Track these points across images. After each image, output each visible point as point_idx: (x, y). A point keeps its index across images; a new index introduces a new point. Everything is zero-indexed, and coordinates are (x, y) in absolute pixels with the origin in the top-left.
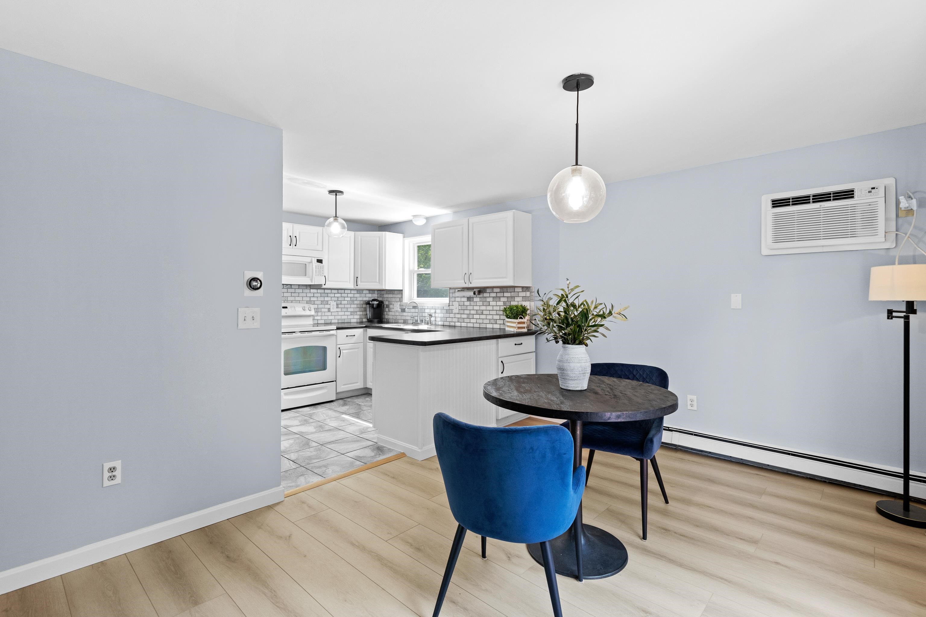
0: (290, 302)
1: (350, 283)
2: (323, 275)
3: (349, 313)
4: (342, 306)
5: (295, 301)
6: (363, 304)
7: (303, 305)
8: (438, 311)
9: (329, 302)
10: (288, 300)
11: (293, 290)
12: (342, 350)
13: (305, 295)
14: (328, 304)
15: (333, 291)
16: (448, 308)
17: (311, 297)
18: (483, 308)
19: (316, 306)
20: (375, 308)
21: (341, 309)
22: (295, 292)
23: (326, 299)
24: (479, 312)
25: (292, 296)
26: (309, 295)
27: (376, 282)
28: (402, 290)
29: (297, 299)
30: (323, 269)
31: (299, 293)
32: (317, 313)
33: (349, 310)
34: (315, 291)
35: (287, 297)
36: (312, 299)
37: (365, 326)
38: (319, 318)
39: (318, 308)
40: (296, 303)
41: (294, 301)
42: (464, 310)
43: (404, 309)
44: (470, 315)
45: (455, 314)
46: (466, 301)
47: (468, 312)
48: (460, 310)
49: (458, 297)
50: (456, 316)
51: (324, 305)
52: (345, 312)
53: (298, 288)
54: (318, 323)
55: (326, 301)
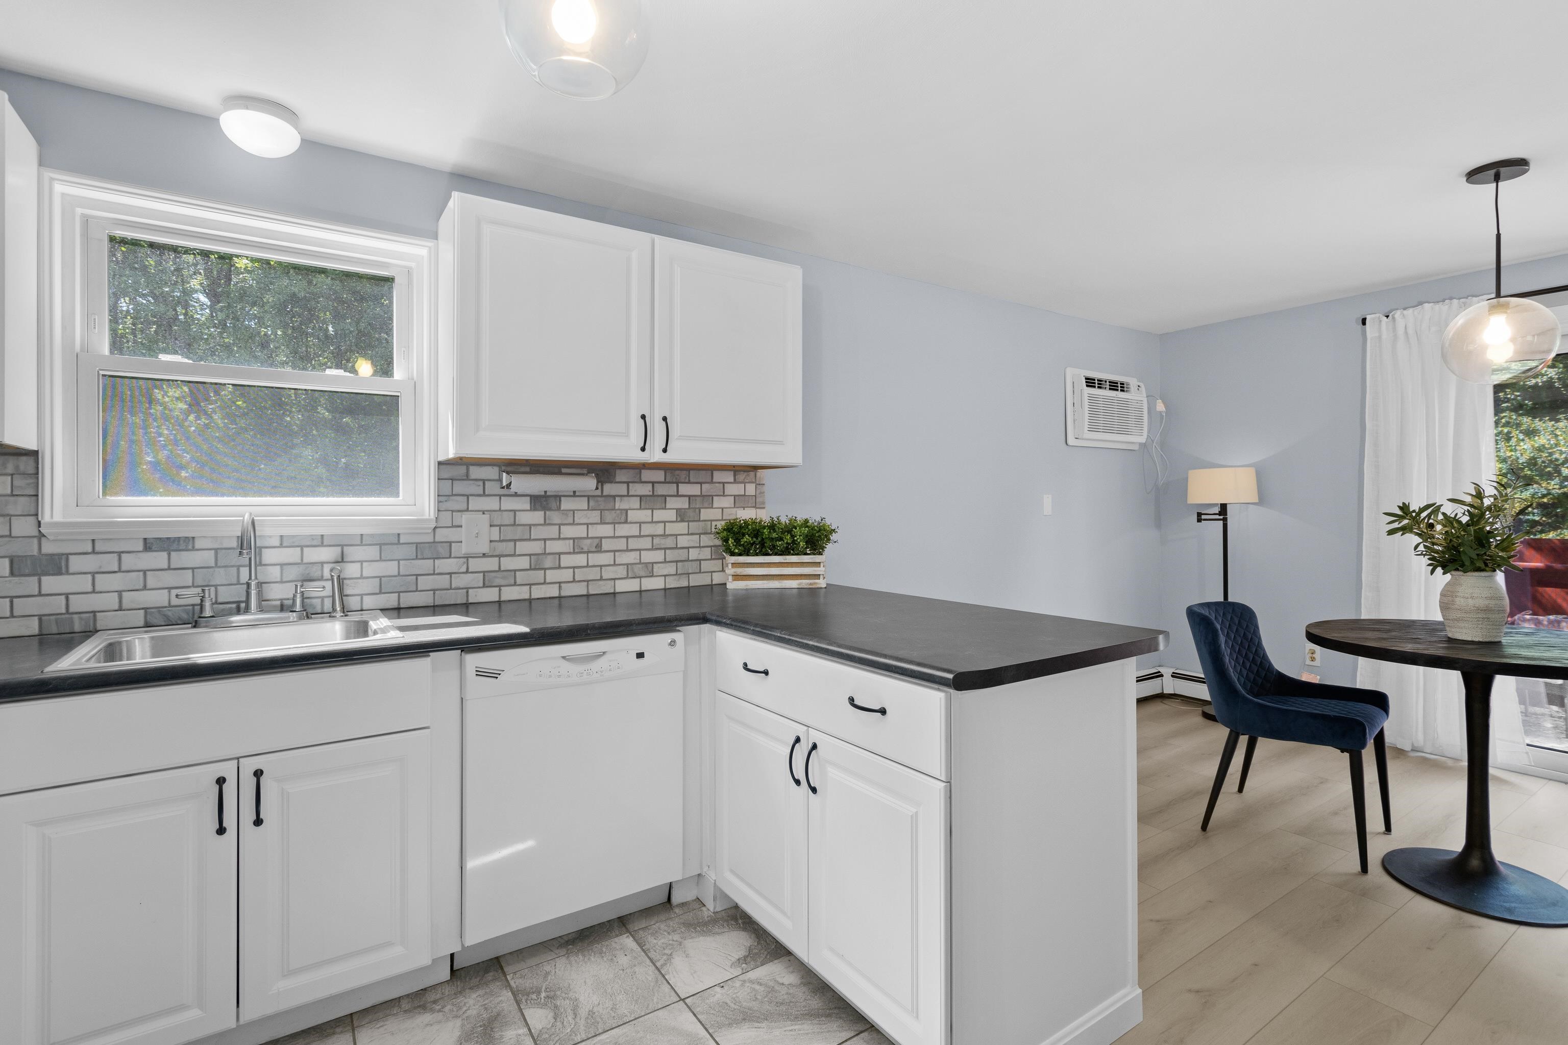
8: (354, 553)
16: (430, 539)
18: (605, 530)
24: (586, 545)
28: (29, 451)
42: (515, 541)
43: (52, 555)
44: (544, 556)
45: (467, 558)
46: (531, 510)
47: (536, 547)
48: (497, 543)
49: (484, 495)
50: (474, 564)
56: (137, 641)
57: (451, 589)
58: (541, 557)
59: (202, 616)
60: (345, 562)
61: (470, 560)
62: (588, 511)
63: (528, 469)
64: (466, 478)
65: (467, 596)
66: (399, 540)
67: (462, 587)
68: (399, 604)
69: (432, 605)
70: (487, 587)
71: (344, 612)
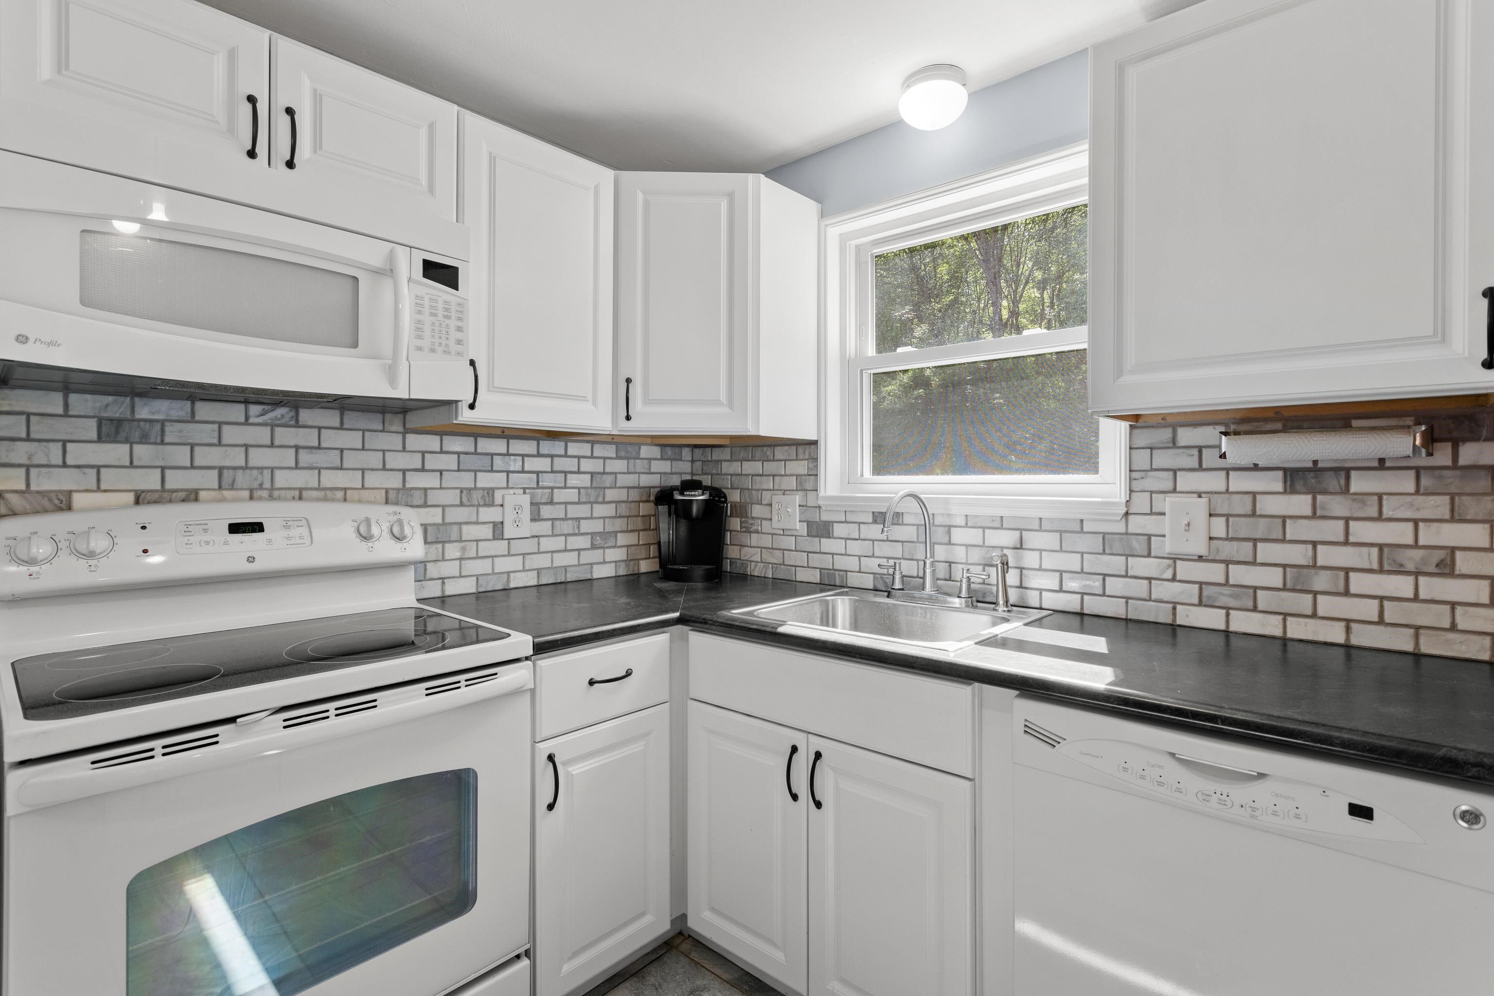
0: (285, 499)
1: (595, 403)
2: (459, 354)
3: (583, 542)
4: (557, 512)
5: (318, 489)
6: (639, 502)
7: (361, 511)
8: (1034, 540)
9: (498, 495)
10: (278, 485)
11: (308, 436)
12: (564, 764)
13: (375, 460)
14: (491, 504)
15: (519, 447)
16: (1120, 528)
17: (407, 474)
19: (434, 516)
20: (697, 518)
21: (550, 523)
22: (319, 448)
23: (485, 480)
24: (1413, 559)
25: (301, 465)
26: (397, 461)
27: (717, 403)
28: (815, 443)
29: (330, 479)
30: (460, 319)
31: (342, 451)
32: (440, 546)
33: (586, 526)
34: (432, 442)
35: (267, 474)
36: (415, 481)
37: (677, 614)
38: (449, 569)
39: (444, 524)
40: (325, 499)
41: (315, 494)
42: (1255, 541)
43: (826, 522)
44: (1313, 571)
45: (1175, 560)
46: (1285, 492)
47: (1298, 555)
48: (1221, 542)
49: (1200, 468)
50: (1184, 570)
51: (475, 508)
52: (566, 535)
53: (337, 425)
54: (447, 593)
55: (483, 489)
56: (839, 600)
57: (1150, 600)
58: (1305, 571)
59: (893, 587)
60: (1024, 549)
61: (1178, 562)
62: (1414, 497)
63: (1279, 426)
64: (1171, 445)
65: (1174, 615)
66: (1082, 528)
67: (1165, 599)
68: (1082, 608)
69: (1124, 617)
70: (1206, 606)
71: (1007, 606)
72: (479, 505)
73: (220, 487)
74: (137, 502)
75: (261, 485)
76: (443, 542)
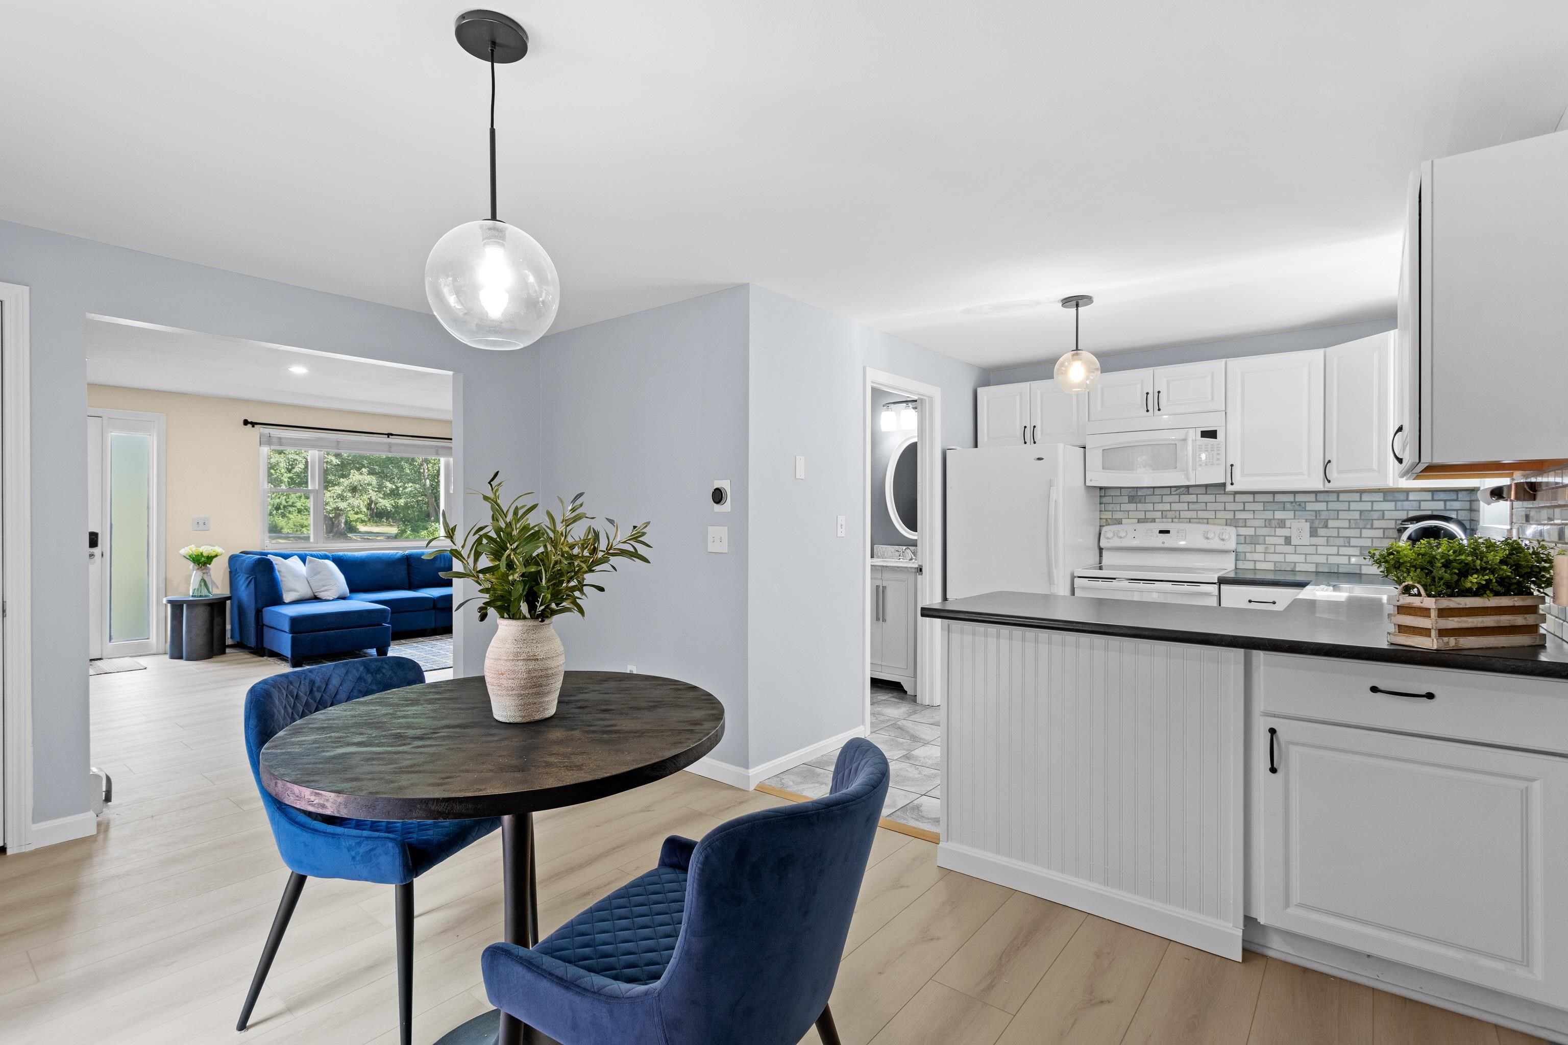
1: (1308, 475)
2: (1221, 464)
3: (1352, 551)
4: (1332, 532)
7: (1210, 528)
9: (1288, 522)
10: (1181, 517)
11: (1193, 498)
13: (1220, 507)
14: (1284, 527)
15: (1301, 498)
17: (1236, 512)
19: (1249, 532)
21: (1325, 538)
22: (1197, 502)
23: (1279, 515)
25: (1190, 509)
26: (1230, 507)
27: (1372, 470)
29: (1201, 514)
30: (1219, 450)
31: (1206, 503)
32: (1253, 545)
33: (1356, 542)
34: (1248, 498)
35: (1178, 512)
36: (1239, 515)
38: (1257, 557)
39: (1251, 535)
40: (1199, 523)
41: (1195, 520)
51: (1274, 529)
52: (1339, 546)
53: (1205, 493)
54: (1257, 568)
55: (1279, 519)
72: (1276, 527)
73: (1162, 518)
74: (1138, 522)
75: (1176, 516)
76: (1255, 544)
